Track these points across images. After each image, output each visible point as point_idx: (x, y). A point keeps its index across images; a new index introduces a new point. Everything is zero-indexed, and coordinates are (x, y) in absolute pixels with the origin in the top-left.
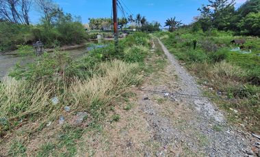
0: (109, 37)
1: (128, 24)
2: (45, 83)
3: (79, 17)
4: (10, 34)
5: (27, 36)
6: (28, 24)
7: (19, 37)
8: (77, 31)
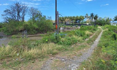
0: (68, 29)
1: (84, 20)
2: (17, 48)
3: (50, 17)
4: (13, 27)
5: (21, 28)
6: (23, 21)
7: (17, 28)
8: (47, 25)
